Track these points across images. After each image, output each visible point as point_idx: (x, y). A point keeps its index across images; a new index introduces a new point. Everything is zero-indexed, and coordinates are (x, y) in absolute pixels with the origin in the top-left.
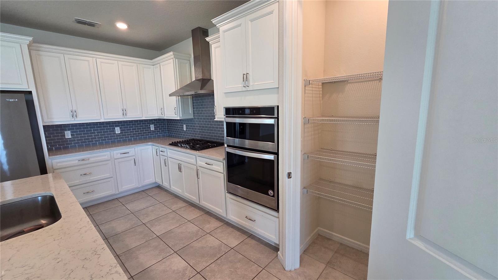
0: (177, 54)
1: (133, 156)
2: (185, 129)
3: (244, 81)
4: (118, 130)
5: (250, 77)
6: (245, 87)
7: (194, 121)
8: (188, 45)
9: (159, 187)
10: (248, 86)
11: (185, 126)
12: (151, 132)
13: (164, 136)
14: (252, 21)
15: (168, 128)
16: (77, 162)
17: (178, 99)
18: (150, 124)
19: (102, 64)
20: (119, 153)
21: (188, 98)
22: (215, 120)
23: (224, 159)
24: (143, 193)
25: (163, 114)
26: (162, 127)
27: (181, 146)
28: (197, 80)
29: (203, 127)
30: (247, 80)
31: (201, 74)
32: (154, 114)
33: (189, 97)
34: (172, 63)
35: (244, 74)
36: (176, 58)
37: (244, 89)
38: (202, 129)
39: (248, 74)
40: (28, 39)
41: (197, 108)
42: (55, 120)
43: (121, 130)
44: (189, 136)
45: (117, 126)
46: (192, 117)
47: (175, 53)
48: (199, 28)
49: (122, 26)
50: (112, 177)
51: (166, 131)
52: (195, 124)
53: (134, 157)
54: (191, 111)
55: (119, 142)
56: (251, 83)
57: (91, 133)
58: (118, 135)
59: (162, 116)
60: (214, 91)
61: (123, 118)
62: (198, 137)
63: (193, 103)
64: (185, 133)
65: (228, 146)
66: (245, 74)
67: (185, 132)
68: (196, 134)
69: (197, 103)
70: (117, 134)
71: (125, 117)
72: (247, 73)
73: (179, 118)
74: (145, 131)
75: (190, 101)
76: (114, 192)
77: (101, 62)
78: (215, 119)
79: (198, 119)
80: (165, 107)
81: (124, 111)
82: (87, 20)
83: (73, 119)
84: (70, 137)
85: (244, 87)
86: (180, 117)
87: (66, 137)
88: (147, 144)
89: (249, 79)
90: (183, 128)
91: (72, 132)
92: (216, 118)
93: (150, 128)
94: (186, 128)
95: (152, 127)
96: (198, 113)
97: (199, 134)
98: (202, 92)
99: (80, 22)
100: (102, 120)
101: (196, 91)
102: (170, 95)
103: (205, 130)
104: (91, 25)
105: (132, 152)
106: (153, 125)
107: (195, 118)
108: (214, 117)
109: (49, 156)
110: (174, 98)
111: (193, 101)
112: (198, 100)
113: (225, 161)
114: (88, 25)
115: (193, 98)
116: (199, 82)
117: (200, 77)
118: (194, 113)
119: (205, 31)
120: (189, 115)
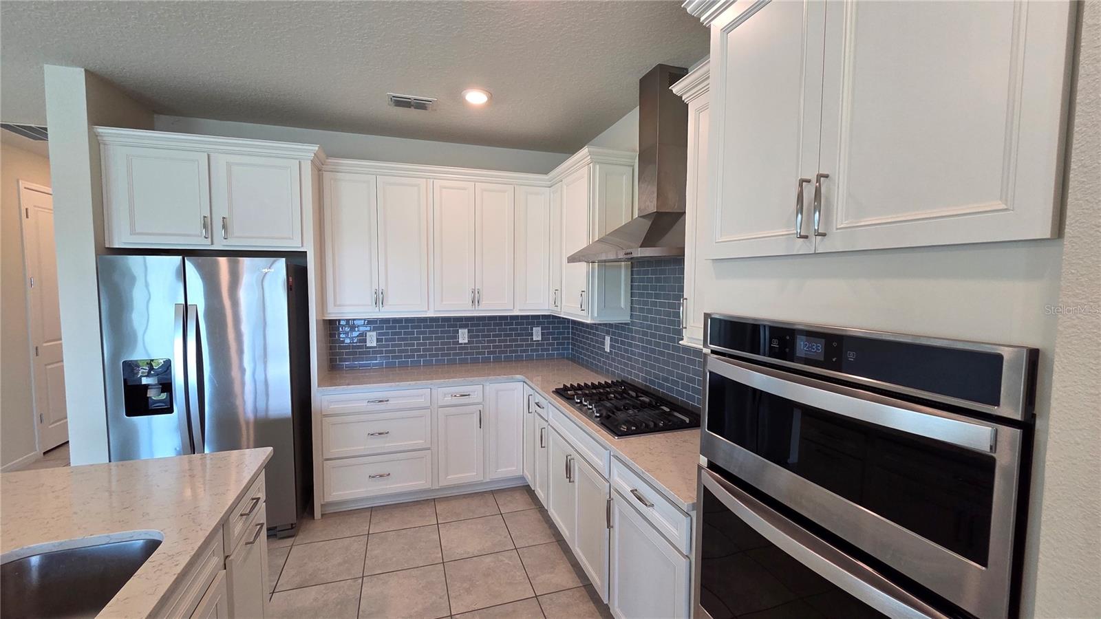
0: (600, 150)
1: (478, 404)
2: (607, 349)
3: (800, 210)
4: (463, 336)
5: (839, 193)
6: (806, 237)
7: (631, 331)
9: (528, 491)
10: (824, 235)
11: (608, 340)
12: (532, 345)
13: (561, 356)
15: (573, 339)
16: (365, 404)
17: (593, 268)
18: (533, 325)
19: (444, 190)
20: (448, 394)
21: (620, 266)
22: (680, 342)
23: (694, 506)
24: (490, 499)
25: (559, 305)
26: (559, 333)
27: (581, 402)
28: (641, 217)
29: (653, 351)
30: (817, 208)
31: (655, 200)
32: (538, 305)
33: (623, 263)
34: (586, 176)
35: (802, 181)
36: (595, 162)
37: (800, 247)
38: (648, 357)
39: (827, 176)
40: (312, 150)
41: (641, 295)
42: (346, 310)
43: (470, 337)
44: (617, 368)
45: (462, 326)
46: (625, 318)
47: (592, 149)
48: (660, 66)
49: (476, 98)
50: (429, 449)
51: (568, 344)
52: (633, 338)
53: (480, 407)
54: (624, 301)
55: (463, 362)
56: (840, 220)
57: (412, 339)
58: (463, 347)
59: (555, 309)
60: (684, 248)
61: (473, 310)
62: (637, 376)
63: (632, 282)
64: (607, 358)
65: (710, 466)
66: (809, 181)
67: (607, 356)
68: (633, 367)
69: (642, 280)
70: (461, 344)
71: (477, 308)
72: (820, 176)
73: (589, 321)
74: (521, 340)
75: (624, 274)
76: (428, 486)
77: (442, 187)
78: (682, 339)
79: (642, 326)
80: (564, 289)
81: (476, 292)
82: (410, 96)
83: (377, 309)
84: (374, 344)
85: (801, 237)
86: (592, 317)
87: (368, 344)
88: (512, 378)
89: (827, 200)
90: (603, 343)
91: (379, 334)
92: (684, 338)
93: (532, 335)
94: (612, 346)
95: (537, 334)
96: (641, 310)
97: (641, 370)
99: (401, 103)
100: (431, 314)
101: (629, 251)
102: (572, 259)
103: (657, 360)
104: (421, 106)
105: (476, 393)
106: (540, 328)
107: (633, 323)
108: (679, 334)
109: (318, 386)
110: (582, 267)
111: (632, 275)
112: (646, 273)
113: (695, 512)
114: (415, 108)
115: (632, 267)
116: (647, 224)
117: (652, 208)
118: (632, 309)
119: (677, 74)
120: (620, 313)
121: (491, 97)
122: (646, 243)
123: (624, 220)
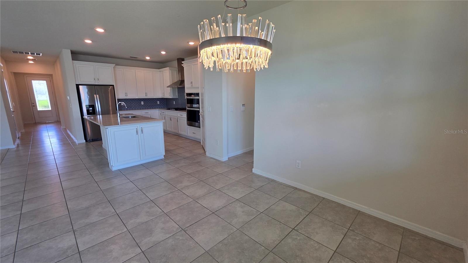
0: (171, 68)
1: (150, 114)
2: (174, 104)
3: (191, 84)
4: (142, 103)
6: (191, 87)
7: (178, 99)
8: (175, 63)
11: (174, 102)
12: (157, 105)
14: (193, 65)
15: (166, 103)
17: (171, 89)
18: (157, 100)
20: (144, 113)
26: (163, 102)
32: (160, 96)
33: (176, 88)
34: (169, 72)
36: (170, 70)
40: (114, 65)
41: (179, 93)
42: (120, 97)
43: (144, 103)
45: (142, 101)
46: (177, 97)
48: (180, 58)
49: (148, 58)
51: (165, 105)
52: (179, 101)
54: (177, 94)
55: (143, 109)
56: (193, 85)
58: (143, 105)
59: (163, 96)
63: (178, 91)
65: (188, 107)
71: (146, 97)
72: (192, 82)
73: (171, 98)
74: (155, 104)
75: (177, 90)
77: (137, 71)
79: (180, 98)
80: (165, 93)
81: (147, 93)
83: (126, 97)
88: (156, 110)
90: (173, 103)
92: (184, 98)
94: (175, 103)
95: (158, 103)
96: (180, 96)
97: (181, 106)
98: (180, 86)
99: (131, 57)
100: (137, 98)
102: (167, 87)
104: (136, 58)
106: (159, 101)
110: (169, 88)
112: (180, 90)
114: (134, 58)
115: (178, 88)
116: (180, 81)
117: (181, 79)
118: (178, 96)
119: (183, 60)
120: (176, 96)
121: (150, 58)
122: (180, 85)
123: (176, 81)
